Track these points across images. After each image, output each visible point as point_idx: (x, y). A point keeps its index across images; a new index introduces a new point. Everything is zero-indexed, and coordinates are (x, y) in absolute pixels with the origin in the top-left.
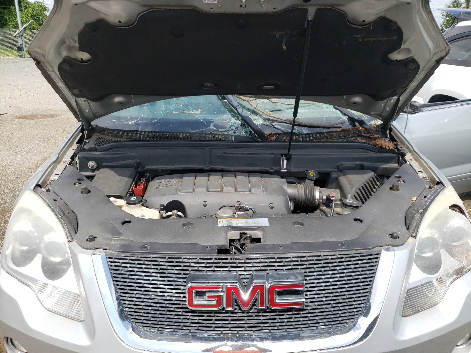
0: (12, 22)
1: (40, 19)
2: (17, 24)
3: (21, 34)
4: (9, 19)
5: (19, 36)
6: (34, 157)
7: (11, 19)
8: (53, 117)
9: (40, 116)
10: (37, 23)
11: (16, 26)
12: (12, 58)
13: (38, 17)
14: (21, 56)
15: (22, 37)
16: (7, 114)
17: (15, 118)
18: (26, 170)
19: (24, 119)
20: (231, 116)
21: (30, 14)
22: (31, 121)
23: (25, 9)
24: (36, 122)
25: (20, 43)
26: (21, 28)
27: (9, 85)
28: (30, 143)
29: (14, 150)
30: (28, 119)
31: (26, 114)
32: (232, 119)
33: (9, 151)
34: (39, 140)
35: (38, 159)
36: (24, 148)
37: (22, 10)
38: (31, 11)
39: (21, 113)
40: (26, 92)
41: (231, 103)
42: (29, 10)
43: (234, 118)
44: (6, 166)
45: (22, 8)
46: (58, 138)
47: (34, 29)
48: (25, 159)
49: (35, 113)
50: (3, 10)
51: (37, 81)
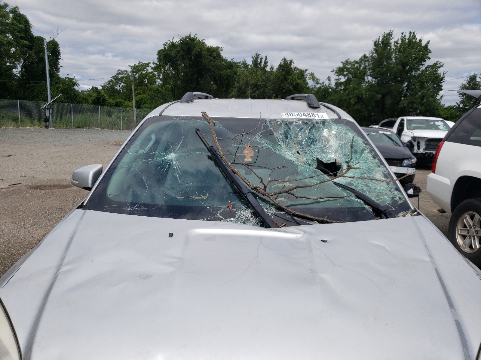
0: (42, 95)
1: (70, 93)
2: (47, 97)
3: (49, 107)
4: (40, 92)
5: (48, 108)
6: (38, 230)
7: (42, 92)
8: (65, 188)
9: (53, 186)
10: (66, 96)
11: (46, 100)
12: (37, 128)
13: (67, 92)
14: (47, 127)
15: (50, 109)
16: (21, 184)
17: (28, 188)
18: (26, 246)
19: (36, 189)
20: (241, 203)
21: (60, 89)
22: (43, 192)
23: (56, 83)
24: (48, 192)
25: (47, 114)
26: (50, 101)
27: (29, 155)
28: (36, 215)
29: (19, 223)
30: (40, 189)
31: (39, 184)
32: (242, 207)
33: (14, 224)
34: (47, 212)
35: (42, 233)
36: (30, 221)
37: (53, 85)
38: (61, 86)
39: (35, 183)
40: (45, 161)
41: (241, 190)
42: (60, 85)
43: (244, 206)
44: (6, 241)
45: (54, 83)
46: (66, 211)
47: (62, 102)
48: (29, 234)
49: (49, 183)
50: (34, 84)
51: (57, 150)
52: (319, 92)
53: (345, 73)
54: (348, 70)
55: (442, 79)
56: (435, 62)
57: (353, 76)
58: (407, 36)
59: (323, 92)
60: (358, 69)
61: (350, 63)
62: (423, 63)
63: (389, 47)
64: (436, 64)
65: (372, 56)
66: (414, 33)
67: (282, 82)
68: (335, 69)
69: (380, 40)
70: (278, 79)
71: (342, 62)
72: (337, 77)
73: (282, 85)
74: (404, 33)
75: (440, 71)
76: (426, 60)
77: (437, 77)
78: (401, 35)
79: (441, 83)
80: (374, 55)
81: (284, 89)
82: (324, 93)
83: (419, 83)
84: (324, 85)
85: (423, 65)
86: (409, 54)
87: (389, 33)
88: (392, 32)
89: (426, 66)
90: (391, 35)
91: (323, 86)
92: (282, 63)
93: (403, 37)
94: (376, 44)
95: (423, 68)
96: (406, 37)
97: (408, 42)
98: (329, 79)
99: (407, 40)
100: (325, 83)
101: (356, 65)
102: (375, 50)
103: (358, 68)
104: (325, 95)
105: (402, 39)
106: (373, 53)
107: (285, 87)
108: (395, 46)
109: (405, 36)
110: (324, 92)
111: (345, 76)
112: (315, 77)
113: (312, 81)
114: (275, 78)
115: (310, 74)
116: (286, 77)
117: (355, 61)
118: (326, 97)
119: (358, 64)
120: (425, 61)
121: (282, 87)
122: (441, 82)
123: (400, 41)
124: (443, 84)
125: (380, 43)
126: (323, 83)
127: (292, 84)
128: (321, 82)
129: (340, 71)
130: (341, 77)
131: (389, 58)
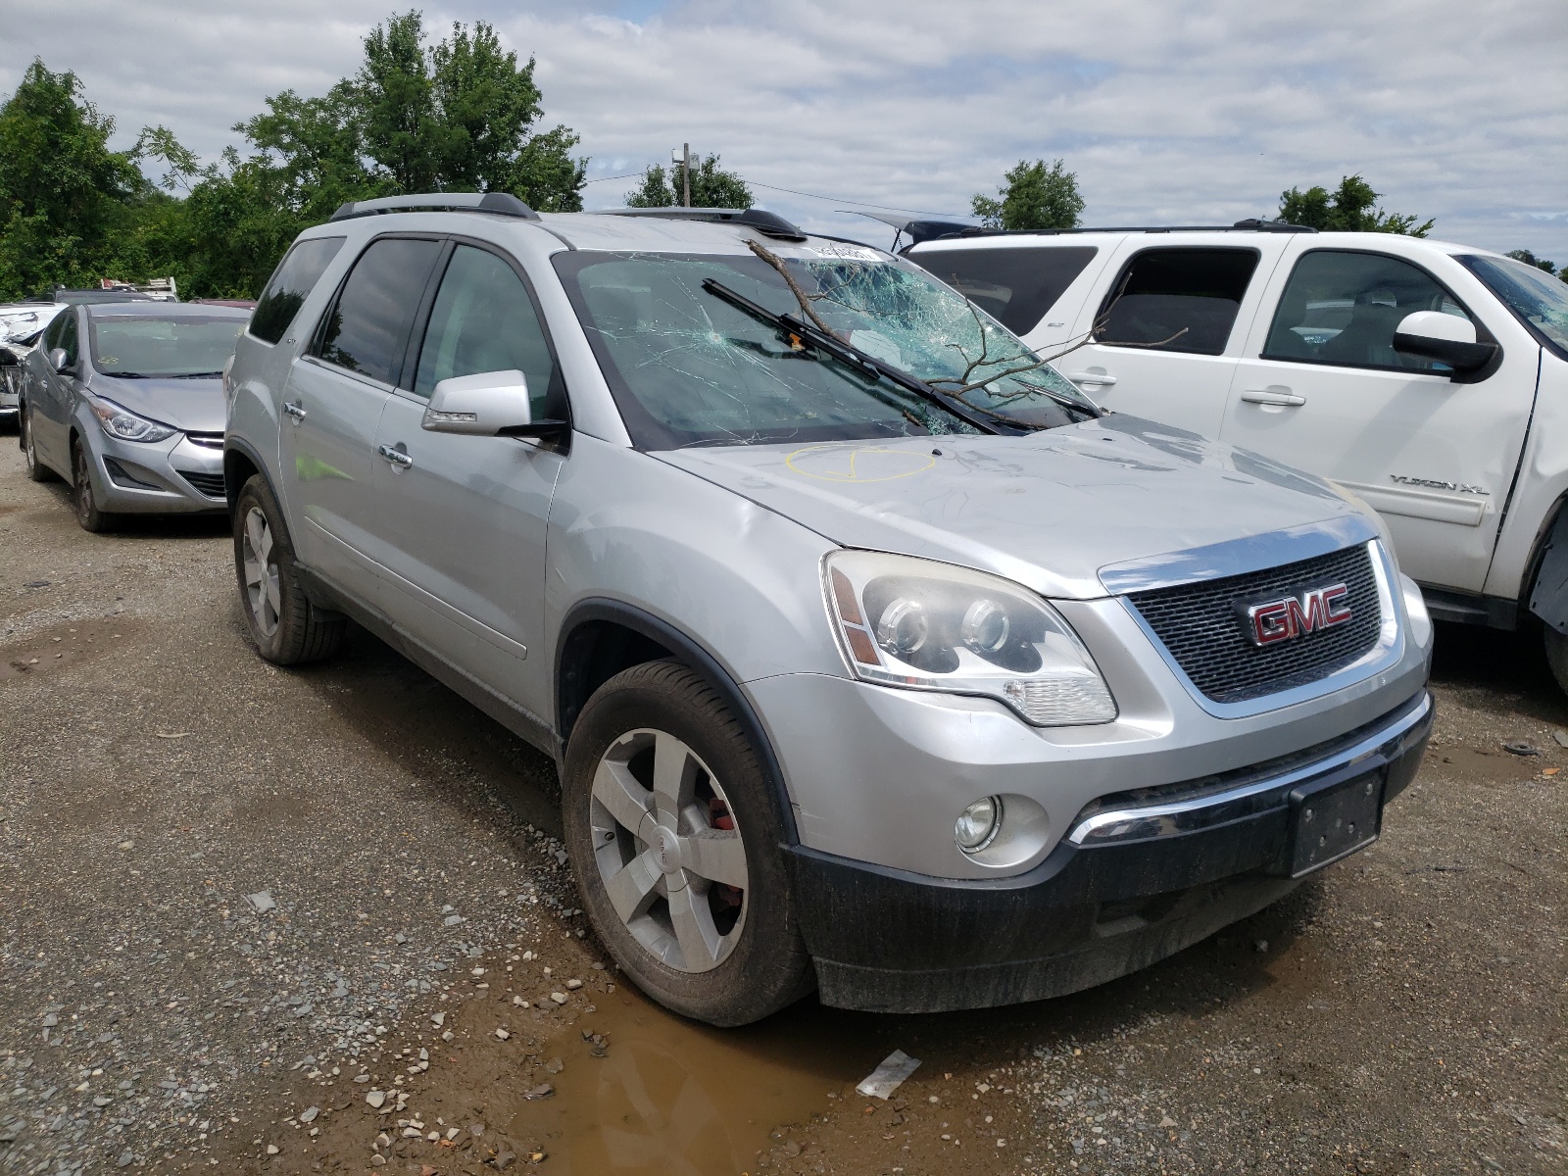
52: (201, 202)
53: (287, 139)
54: (292, 129)
55: (579, 177)
56: (555, 128)
57: (314, 152)
58: (471, 35)
59: (215, 201)
60: (327, 128)
61: (298, 106)
62: (524, 126)
63: (416, 66)
64: (556, 133)
65: (366, 88)
66: (489, 30)
67: (45, 157)
68: (248, 124)
69: (386, 38)
70: (25, 143)
71: (269, 101)
72: (258, 153)
73: (47, 168)
74: (462, 27)
75: (573, 154)
76: (533, 117)
77: (567, 172)
78: (453, 30)
79: (578, 189)
80: (374, 85)
81: (55, 182)
82: (222, 206)
83: (526, 185)
84: (218, 176)
85: (522, 132)
86: (485, 92)
87: (410, 17)
88: (419, 16)
89: (532, 137)
90: (417, 24)
91: (213, 181)
92: (32, 81)
93: (458, 37)
94: (373, 48)
95: (525, 141)
96: (469, 38)
97: (475, 54)
98: (230, 153)
99: (472, 50)
100: (220, 170)
101: (321, 114)
102: (373, 69)
103: (329, 127)
104: (226, 213)
105: (457, 44)
106: (369, 80)
107: (62, 178)
108: (438, 62)
109: (464, 36)
110: (220, 202)
111: (287, 148)
112: (175, 144)
113: (166, 159)
114: (10, 139)
115: (156, 134)
116: (57, 136)
117: (314, 101)
118: (231, 220)
119: (325, 111)
120: (528, 120)
121: (48, 175)
122: (579, 185)
123: (452, 50)
124: (580, 193)
125: (386, 46)
126: (213, 168)
127: (86, 167)
128: (203, 163)
129: (266, 131)
130: (272, 151)
131: (422, 100)
